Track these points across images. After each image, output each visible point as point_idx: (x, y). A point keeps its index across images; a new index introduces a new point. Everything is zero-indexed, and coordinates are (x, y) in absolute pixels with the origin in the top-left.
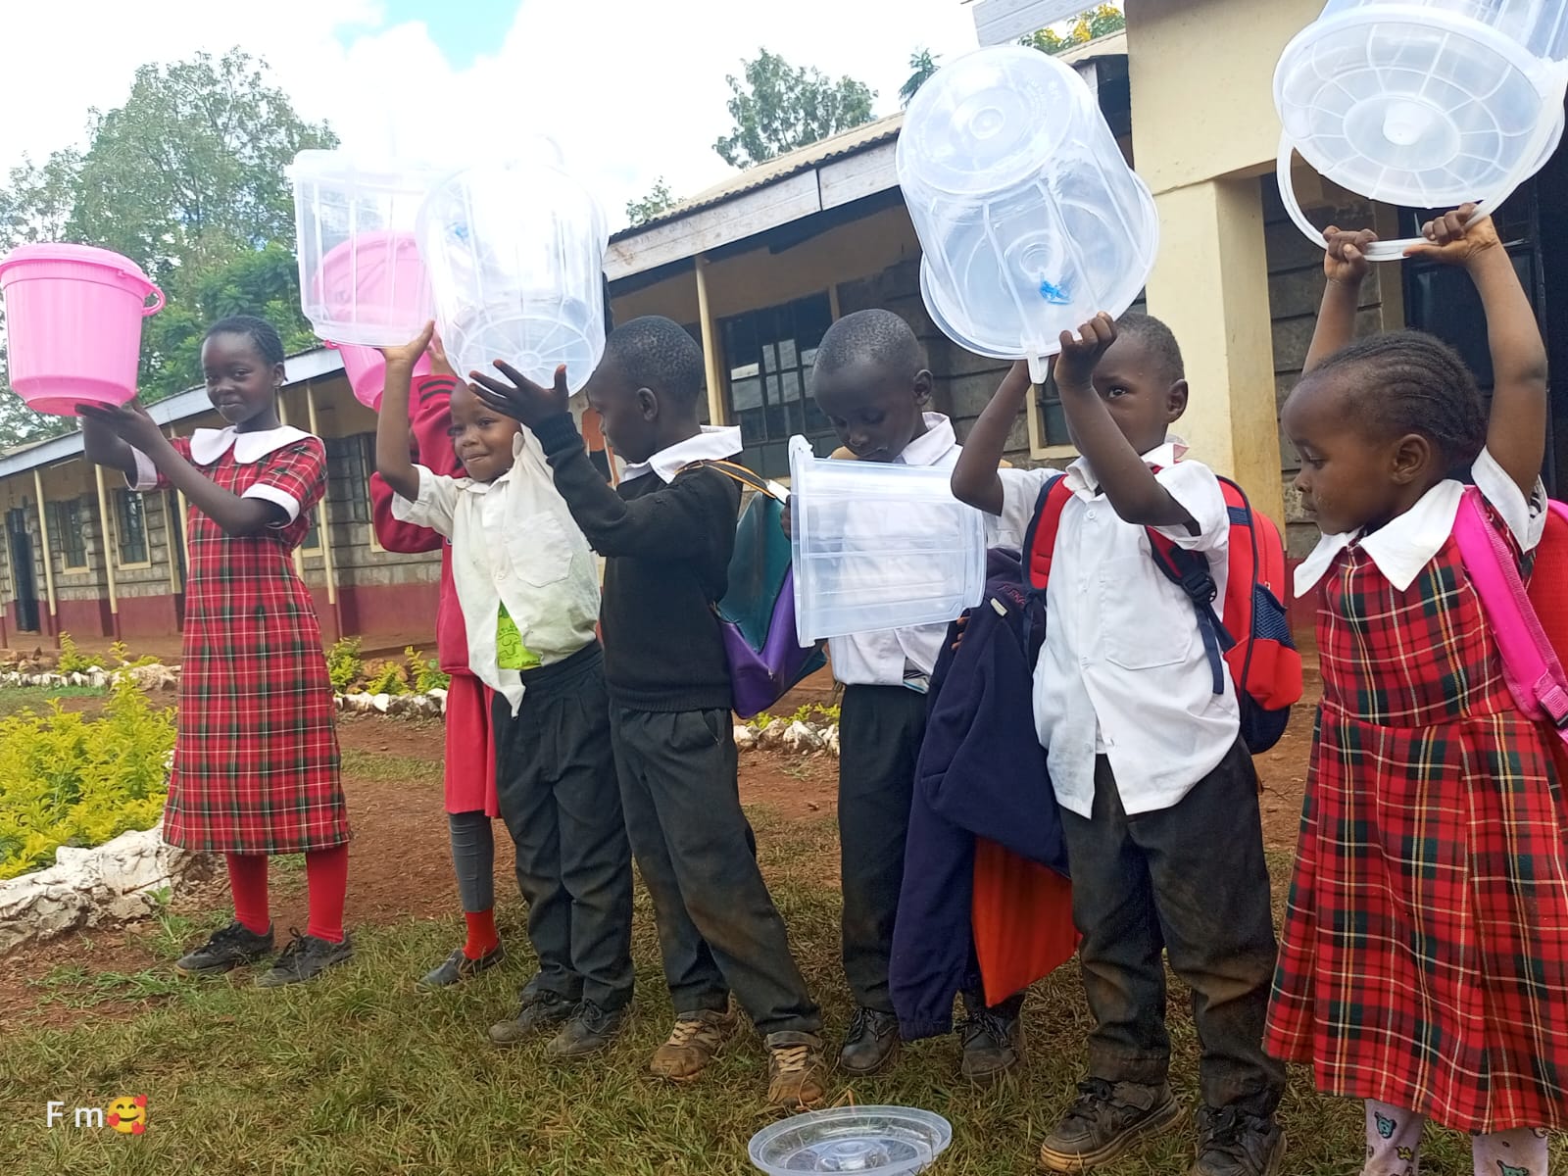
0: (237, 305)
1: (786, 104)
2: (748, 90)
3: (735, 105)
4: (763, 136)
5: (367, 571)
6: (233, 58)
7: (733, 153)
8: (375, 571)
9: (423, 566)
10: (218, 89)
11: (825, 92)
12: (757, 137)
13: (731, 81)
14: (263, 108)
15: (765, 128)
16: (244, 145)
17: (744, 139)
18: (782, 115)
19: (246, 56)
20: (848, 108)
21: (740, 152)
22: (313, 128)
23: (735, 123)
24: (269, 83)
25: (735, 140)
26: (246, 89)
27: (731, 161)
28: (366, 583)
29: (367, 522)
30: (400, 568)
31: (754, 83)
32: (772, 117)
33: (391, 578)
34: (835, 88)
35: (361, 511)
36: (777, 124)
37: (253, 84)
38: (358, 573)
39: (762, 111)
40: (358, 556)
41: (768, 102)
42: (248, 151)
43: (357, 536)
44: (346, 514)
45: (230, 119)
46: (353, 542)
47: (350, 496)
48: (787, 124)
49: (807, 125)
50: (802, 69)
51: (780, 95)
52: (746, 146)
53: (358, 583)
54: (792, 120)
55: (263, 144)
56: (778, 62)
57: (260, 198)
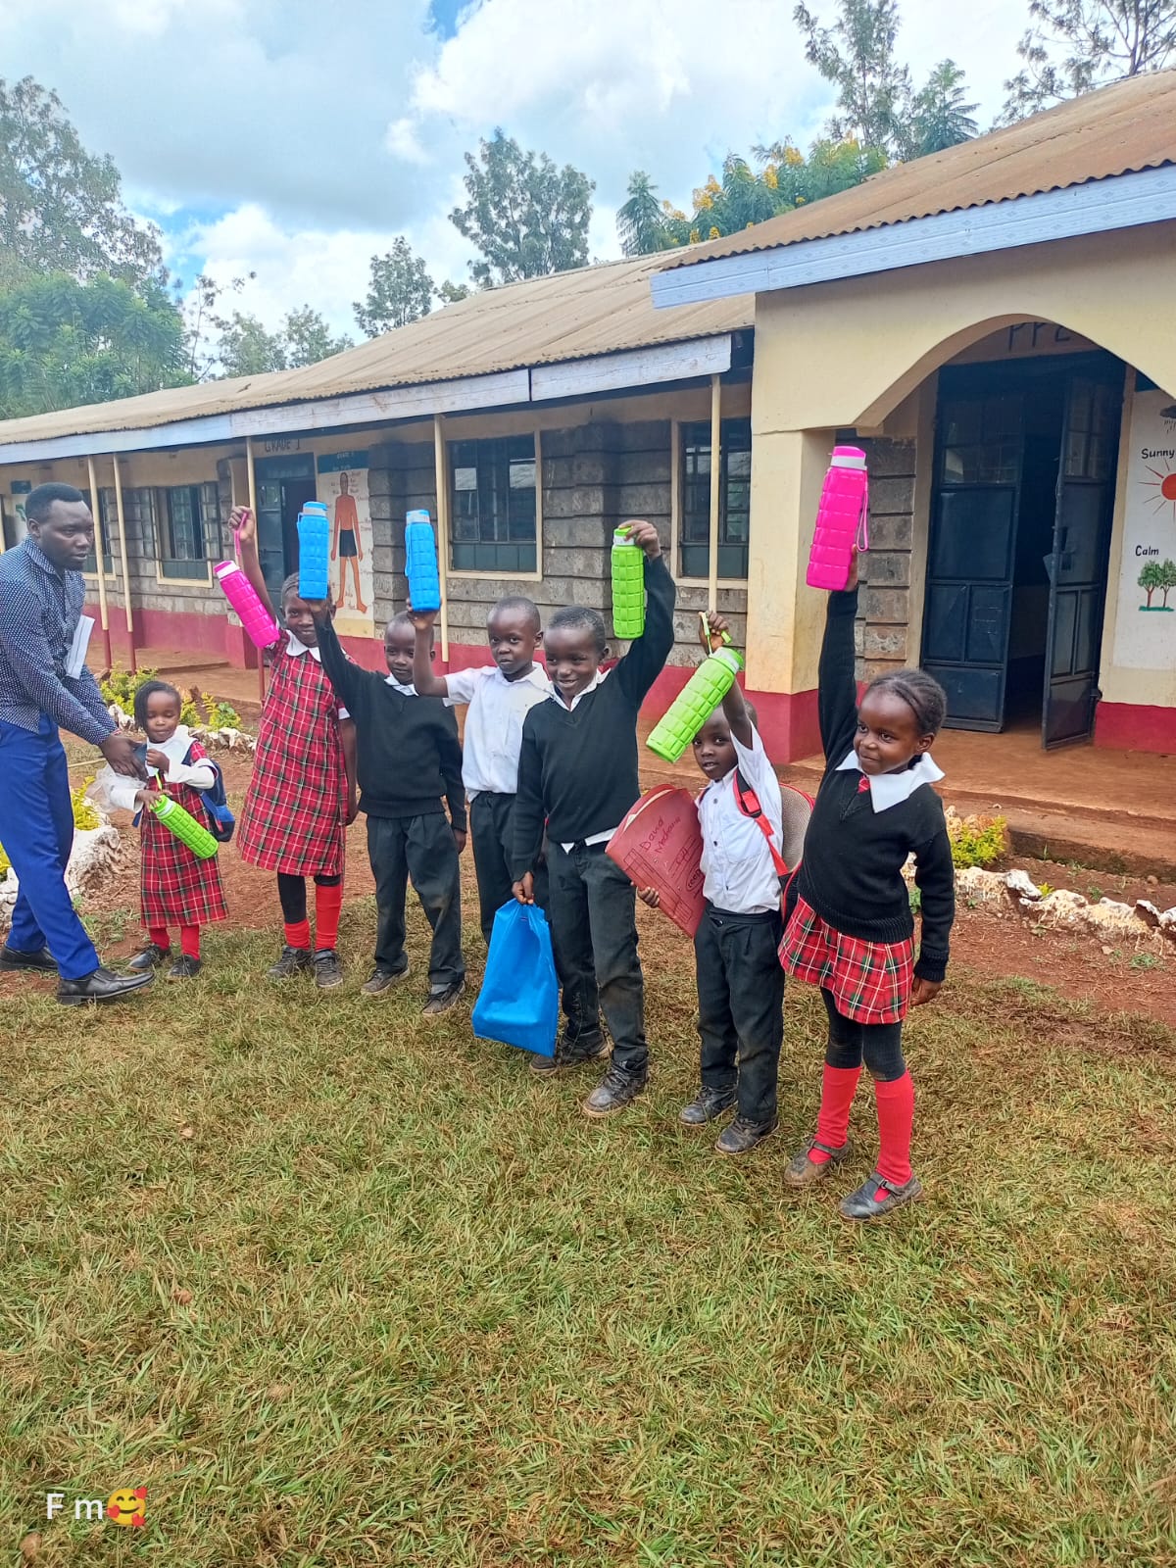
0: (29, 325)
1: (516, 185)
2: (484, 168)
3: (471, 182)
4: (493, 213)
5: (153, 599)
6: (25, 87)
7: (468, 224)
8: (160, 599)
9: (199, 601)
10: (11, 114)
11: (551, 178)
12: (488, 212)
13: (469, 158)
14: (51, 137)
15: (496, 205)
16: (32, 169)
17: (477, 212)
18: (511, 195)
19: (38, 88)
20: (570, 195)
21: (473, 224)
22: (96, 162)
23: (469, 197)
24: (57, 114)
25: (469, 213)
26: (36, 118)
27: (465, 231)
28: (152, 607)
29: (154, 559)
30: (181, 599)
31: (488, 162)
32: (502, 196)
33: (173, 608)
34: (559, 176)
35: (149, 548)
36: (506, 203)
37: (41, 114)
38: (145, 599)
39: (493, 189)
40: (146, 585)
41: (500, 181)
42: (36, 175)
43: (145, 568)
44: (136, 550)
45: (21, 145)
46: (142, 574)
47: (141, 536)
48: (514, 202)
49: (531, 206)
50: (530, 154)
51: (510, 177)
52: (478, 219)
53: (145, 606)
54: (519, 200)
55: (50, 171)
56: (512, 147)
57: (47, 222)
